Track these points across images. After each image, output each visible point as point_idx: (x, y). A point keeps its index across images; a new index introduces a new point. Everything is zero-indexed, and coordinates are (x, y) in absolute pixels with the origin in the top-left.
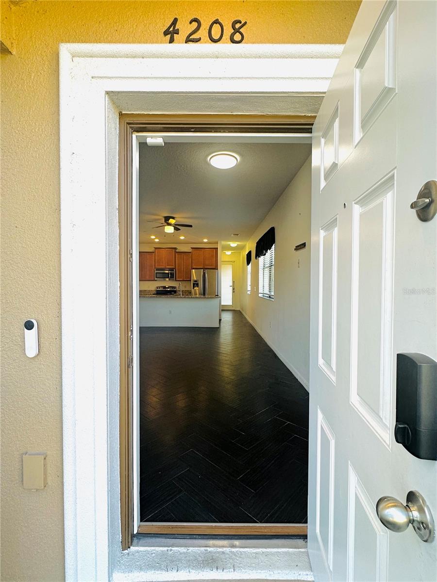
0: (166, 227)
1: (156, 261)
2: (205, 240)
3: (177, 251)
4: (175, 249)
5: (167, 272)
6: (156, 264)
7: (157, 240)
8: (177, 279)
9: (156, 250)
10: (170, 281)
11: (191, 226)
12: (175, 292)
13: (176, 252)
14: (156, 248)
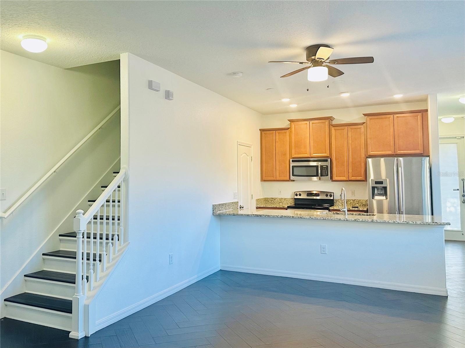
0: (309, 70)
1: (293, 145)
2: (398, 97)
3: (334, 122)
4: (330, 119)
5: (314, 164)
6: (293, 151)
7: (294, 106)
8: (335, 178)
9: (292, 123)
10: (320, 182)
11: (370, 60)
12: (331, 202)
13: (331, 125)
14: (291, 121)
